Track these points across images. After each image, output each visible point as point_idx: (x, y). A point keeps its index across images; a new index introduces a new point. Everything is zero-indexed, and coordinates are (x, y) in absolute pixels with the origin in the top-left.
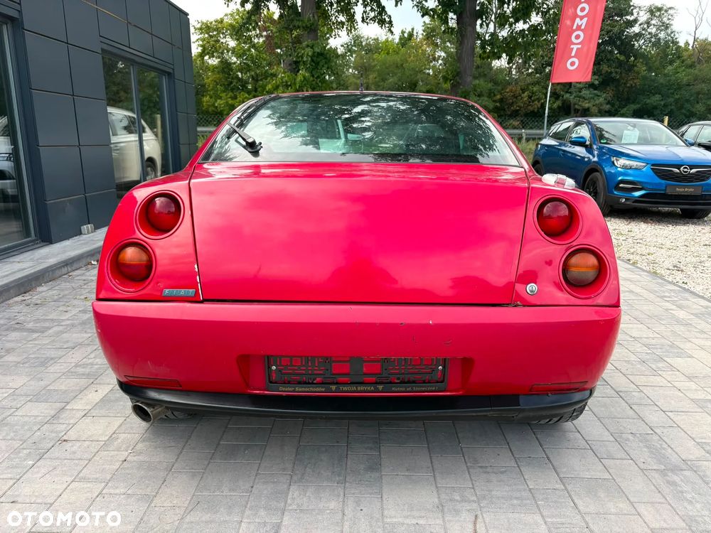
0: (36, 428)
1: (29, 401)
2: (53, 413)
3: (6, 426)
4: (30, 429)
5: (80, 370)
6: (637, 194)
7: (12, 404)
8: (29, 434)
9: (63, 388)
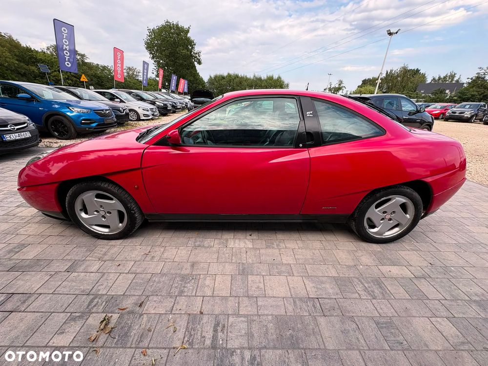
0: (439, 280)
1: (428, 299)
2: (423, 280)
3: (453, 295)
4: (442, 282)
5: (377, 292)
6: (94, 125)
7: (440, 308)
8: (444, 280)
9: (402, 290)
